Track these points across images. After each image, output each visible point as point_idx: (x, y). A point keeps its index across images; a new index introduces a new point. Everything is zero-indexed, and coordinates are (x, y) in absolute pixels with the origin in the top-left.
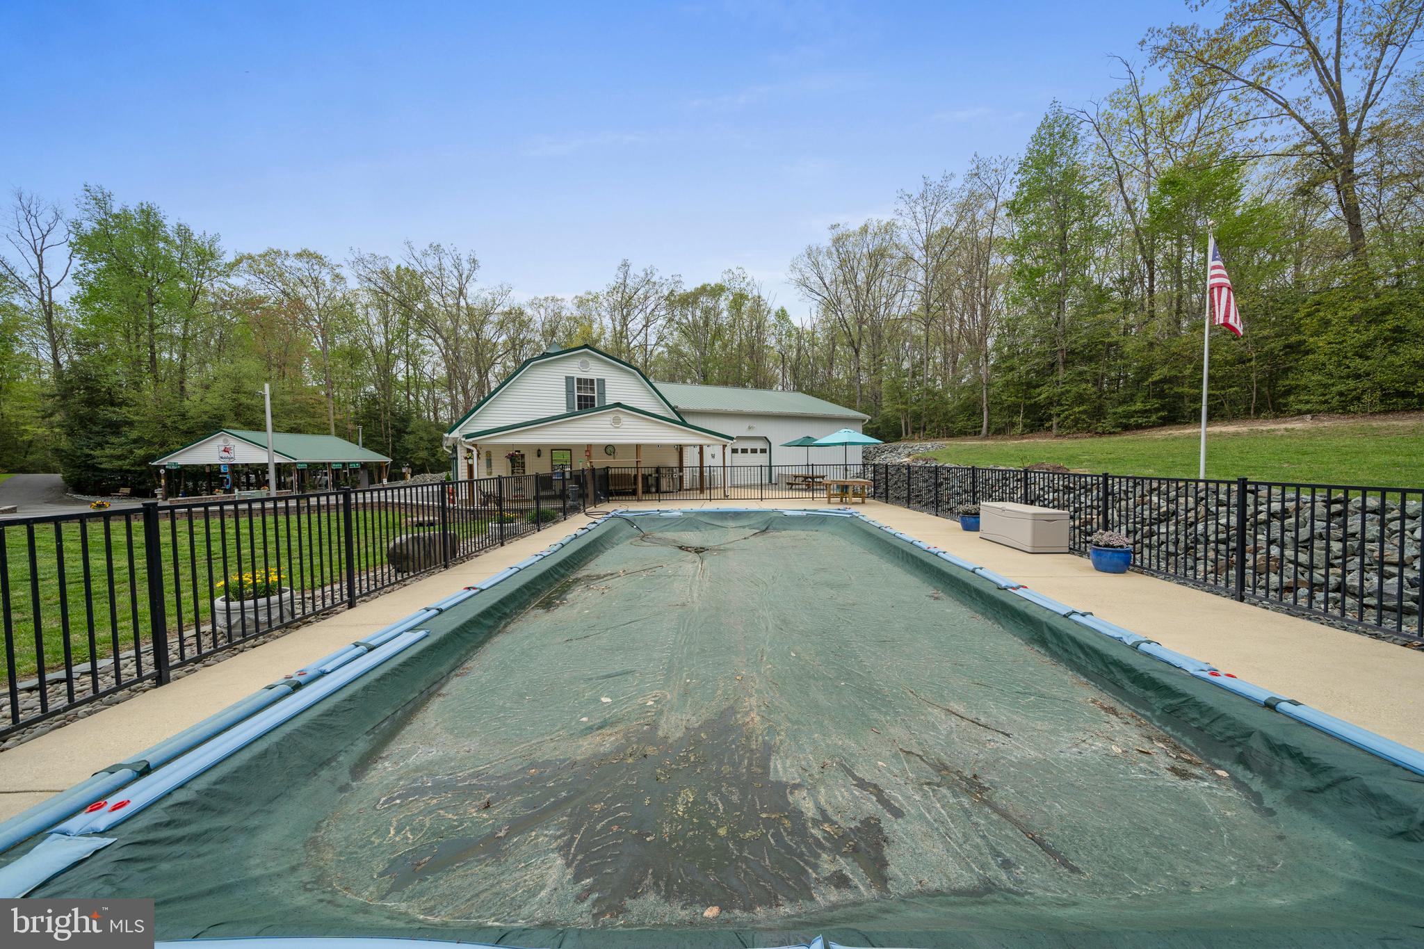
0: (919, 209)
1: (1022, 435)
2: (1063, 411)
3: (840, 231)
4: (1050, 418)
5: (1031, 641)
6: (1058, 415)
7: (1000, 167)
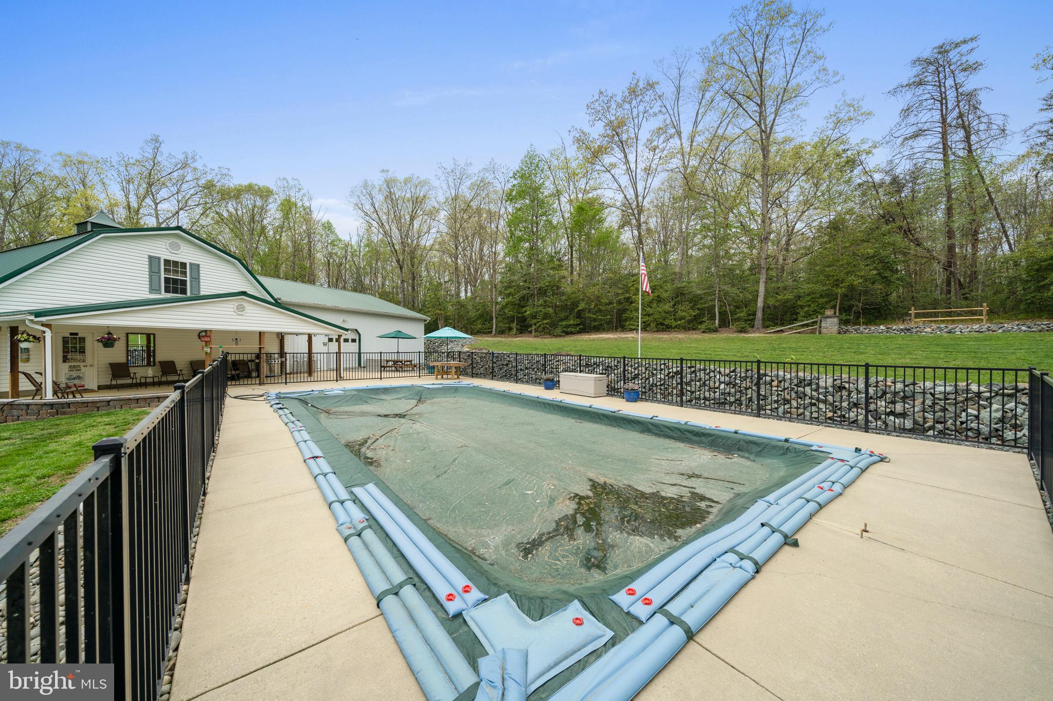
0: (450, 179)
1: (516, 336)
2: (538, 322)
3: (390, 175)
4: (531, 326)
5: (642, 432)
6: (535, 324)
7: (505, 172)
